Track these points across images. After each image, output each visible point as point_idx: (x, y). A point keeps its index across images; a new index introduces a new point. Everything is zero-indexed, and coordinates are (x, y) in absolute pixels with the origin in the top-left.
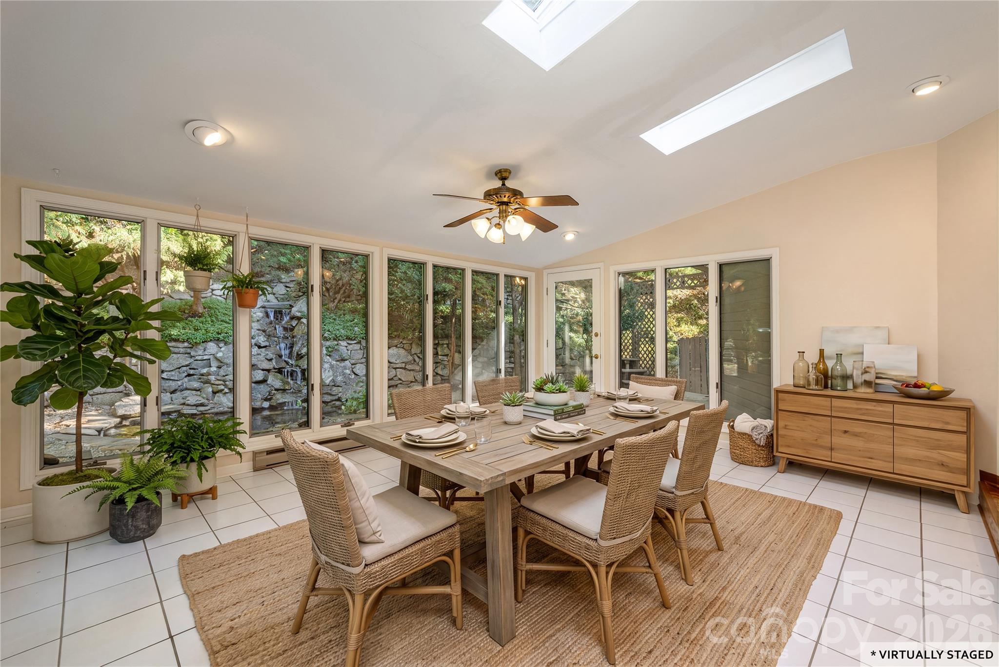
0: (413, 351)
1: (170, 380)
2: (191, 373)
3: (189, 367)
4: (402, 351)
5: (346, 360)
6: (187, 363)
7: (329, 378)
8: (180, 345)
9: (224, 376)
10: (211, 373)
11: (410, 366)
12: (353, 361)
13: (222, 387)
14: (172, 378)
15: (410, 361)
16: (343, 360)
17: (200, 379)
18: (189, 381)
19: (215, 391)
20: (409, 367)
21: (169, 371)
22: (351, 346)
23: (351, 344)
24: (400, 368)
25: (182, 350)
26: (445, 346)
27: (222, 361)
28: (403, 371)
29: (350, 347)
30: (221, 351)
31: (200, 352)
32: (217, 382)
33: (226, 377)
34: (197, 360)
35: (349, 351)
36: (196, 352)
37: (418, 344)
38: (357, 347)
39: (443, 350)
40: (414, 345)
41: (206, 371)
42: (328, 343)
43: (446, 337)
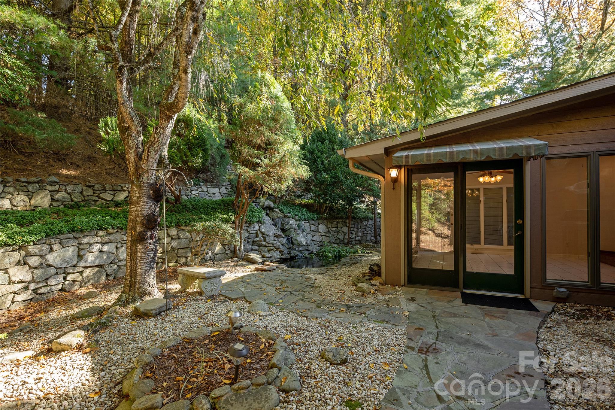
0: (328, 226)
2: (249, 241)
3: (248, 238)
4: (324, 226)
6: (247, 235)
7: (304, 241)
9: (269, 241)
10: (261, 240)
11: (328, 234)
15: (327, 232)
16: (304, 232)
19: (269, 250)
23: (306, 223)
24: (323, 235)
25: (246, 228)
26: (341, 223)
27: (264, 233)
28: (325, 237)
30: (262, 228)
31: (252, 229)
34: (251, 234)
35: (305, 227)
37: (330, 222)
38: (308, 224)
39: (340, 225)
40: (329, 223)
41: (258, 239)
42: (298, 223)
43: (342, 218)
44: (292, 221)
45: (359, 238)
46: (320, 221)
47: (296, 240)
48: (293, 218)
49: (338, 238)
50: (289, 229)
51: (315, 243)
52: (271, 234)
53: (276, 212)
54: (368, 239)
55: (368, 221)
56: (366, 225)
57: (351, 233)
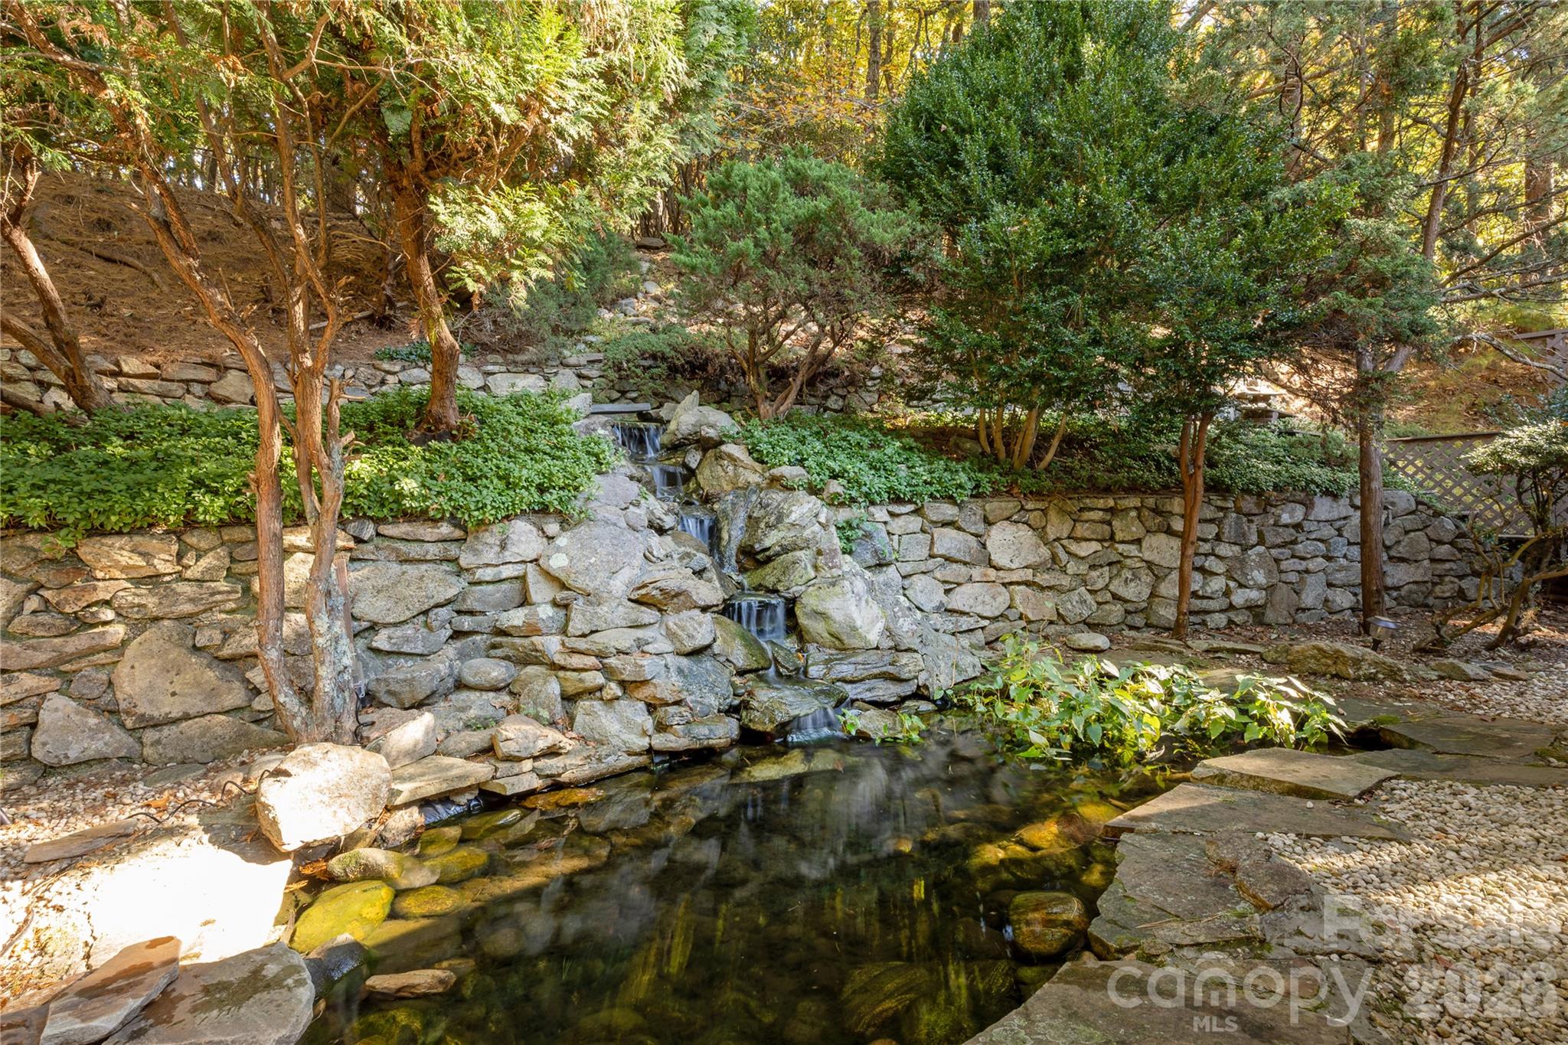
0: (1052, 533)
1: (400, 654)
2: (466, 627)
3: (456, 607)
4: (1025, 533)
5: (888, 565)
6: (451, 593)
7: (873, 623)
8: (426, 531)
9: (584, 636)
10: (541, 625)
11: (1046, 576)
12: (907, 568)
13: (599, 679)
14: (406, 649)
15: (1043, 563)
16: (881, 565)
17: (494, 646)
18: (463, 656)
19: (571, 690)
20: (1043, 579)
21: (395, 625)
22: (900, 521)
23: (898, 515)
24: (1018, 583)
25: (433, 550)
26: (1133, 514)
27: (570, 582)
28: (1029, 591)
29: (896, 525)
30: (559, 549)
31: (490, 556)
32: (576, 661)
33: (595, 637)
34: (480, 583)
35: (896, 538)
36: (476, 552)
37: (1062, 511)
38: (915, 523)
39: (1127, 527)
40: (1053, 515)
41: (516, 618)
42: (843, 515)
43: (1134, 488)
44: (803, 508)
45: (1254, 595)
46: (993, 506)
47: (822, 615)
48: (814, 490)
49: (1116, 597)
50: (786, 550)
51: (965, 623)
52: (619, 585)
53: (730, 457)
54: (1309, 598)
55: (1308, 505)
56: (1298, 527)
57: (1202, 570)
